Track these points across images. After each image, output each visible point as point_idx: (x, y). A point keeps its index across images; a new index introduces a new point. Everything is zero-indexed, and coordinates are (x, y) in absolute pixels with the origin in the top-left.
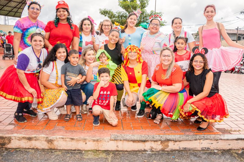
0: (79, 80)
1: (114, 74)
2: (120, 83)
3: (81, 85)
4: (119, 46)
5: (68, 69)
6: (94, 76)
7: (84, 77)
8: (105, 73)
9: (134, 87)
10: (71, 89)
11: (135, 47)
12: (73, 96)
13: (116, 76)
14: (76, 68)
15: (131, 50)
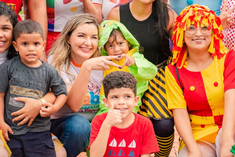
0: (47, 107)
1: (148, 91)
2: (163, 117)
3: (52, 120)
4: (162, 10)
5: (15, 76)
6: (89, 95)
7: (62, 99)
8: (122, 88)
9: (203, 126)
10: (23, 132)
11: (207, 14)
12: (29, 152)
13: (152, 95)
14: (39, 73)
15: (193, 23)
